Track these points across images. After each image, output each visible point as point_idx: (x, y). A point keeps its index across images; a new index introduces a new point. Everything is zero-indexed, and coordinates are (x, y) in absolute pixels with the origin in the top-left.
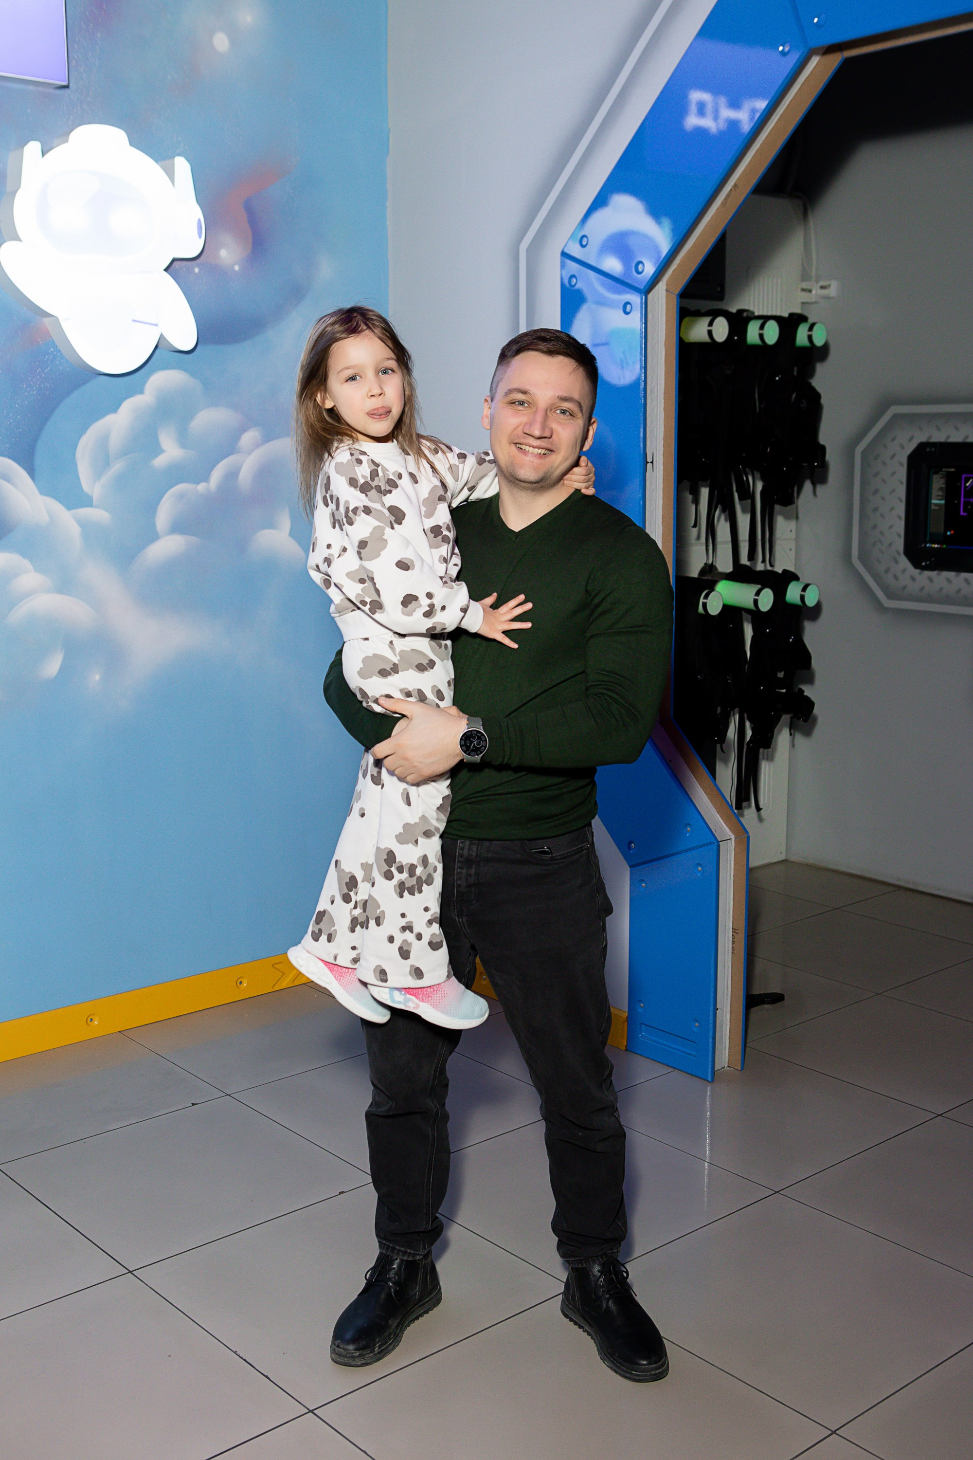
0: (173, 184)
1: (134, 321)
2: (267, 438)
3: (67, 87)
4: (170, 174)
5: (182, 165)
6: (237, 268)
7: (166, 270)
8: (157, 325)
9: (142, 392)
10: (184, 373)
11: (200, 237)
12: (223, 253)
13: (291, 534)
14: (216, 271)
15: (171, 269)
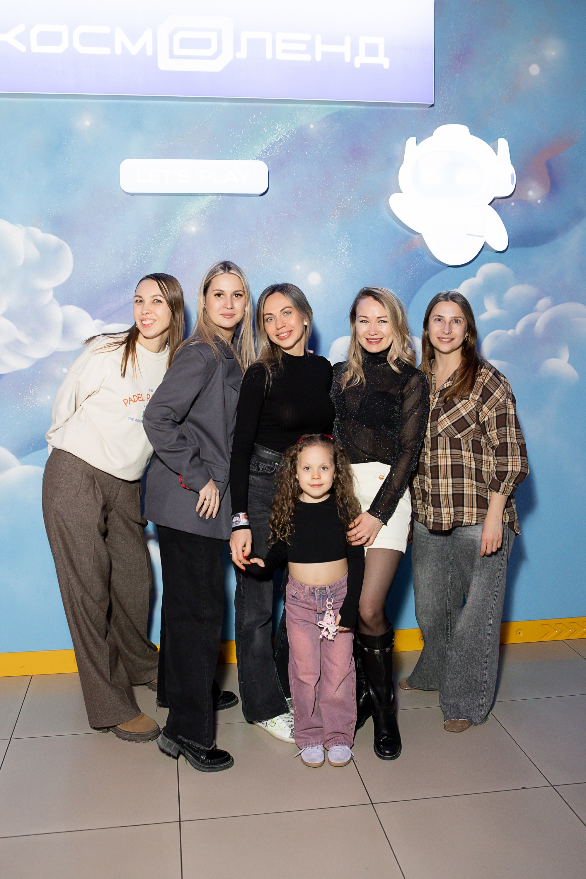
0: (497, 155)
1: (468, 234)
2: (555, 303)
3: (433, 105)
4: (495, 149)
5: (503, 144)
6: (539, 201)
7: (490, 204)
8: (482, 237)
9: (474, 276)
10: (502, 264)
11: (512, 184)
12: (531, 193)
13: (568, 362)
14: (526, 204)
15: (492, 204)
